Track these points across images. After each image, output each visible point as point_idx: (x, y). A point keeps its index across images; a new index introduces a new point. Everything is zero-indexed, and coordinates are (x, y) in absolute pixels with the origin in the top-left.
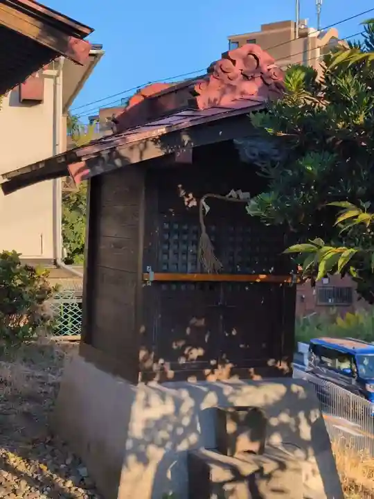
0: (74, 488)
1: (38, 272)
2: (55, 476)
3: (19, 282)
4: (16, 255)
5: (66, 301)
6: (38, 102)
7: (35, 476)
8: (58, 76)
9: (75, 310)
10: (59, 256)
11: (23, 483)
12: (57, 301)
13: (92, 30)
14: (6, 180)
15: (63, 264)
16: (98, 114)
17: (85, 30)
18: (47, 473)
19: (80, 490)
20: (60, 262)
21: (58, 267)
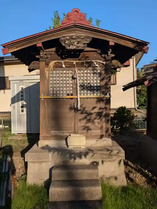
0: (148, 173)
1: (131, 111)
2: (142, 169)
3: (126, 114)
4: (125, 107)
5: (139, 120)
6: (129, 65)
7: (136, 168)
8: (134, 58)
9: (142, 122)
10: (136, 107)
11: (133, 170)
12: (136, 119)
13: (149, 43)
14: (124, 87)
15: (137, 109)
16: (143, 67)
17: (148, 44)
18: (140, 167)
19: (150, 173)
20: (136, 109)
21: (136, 110)
